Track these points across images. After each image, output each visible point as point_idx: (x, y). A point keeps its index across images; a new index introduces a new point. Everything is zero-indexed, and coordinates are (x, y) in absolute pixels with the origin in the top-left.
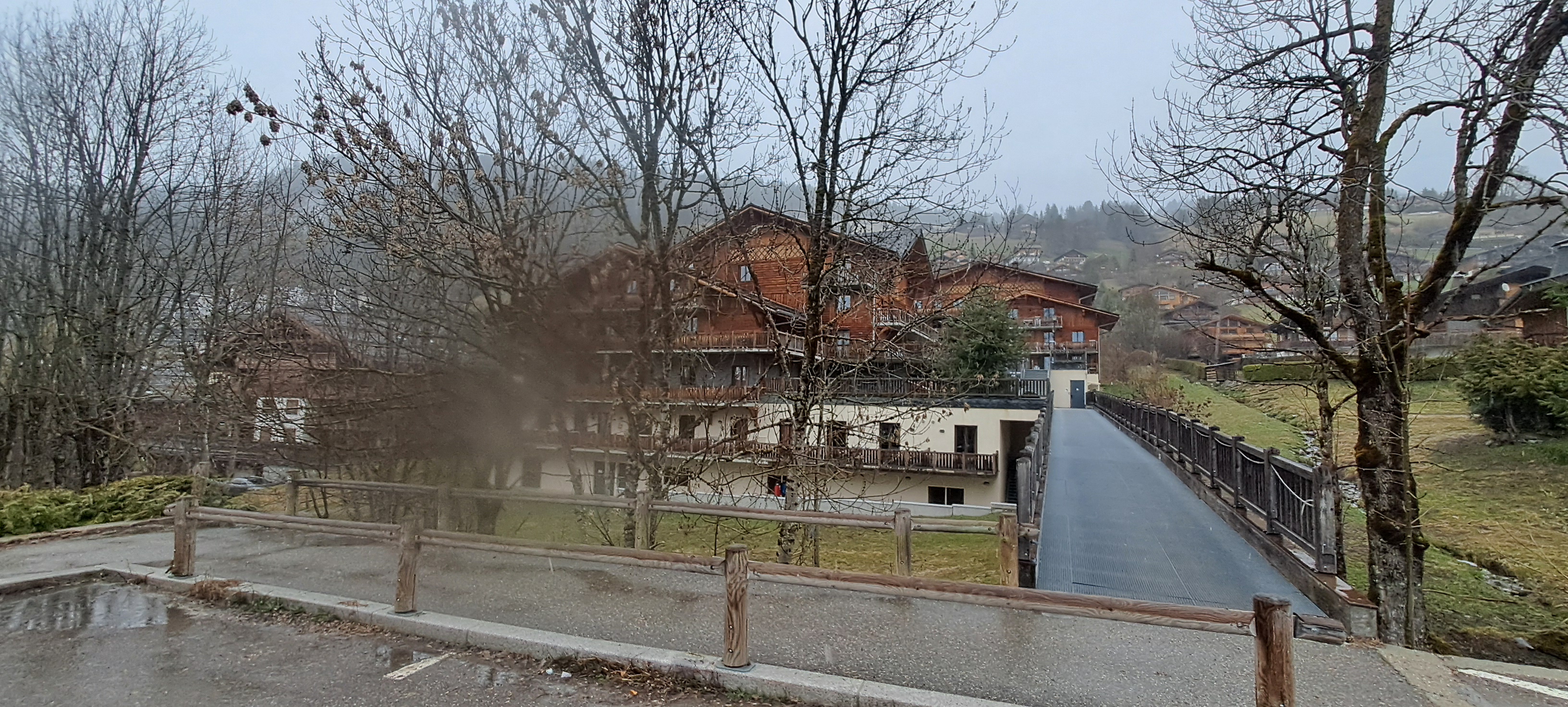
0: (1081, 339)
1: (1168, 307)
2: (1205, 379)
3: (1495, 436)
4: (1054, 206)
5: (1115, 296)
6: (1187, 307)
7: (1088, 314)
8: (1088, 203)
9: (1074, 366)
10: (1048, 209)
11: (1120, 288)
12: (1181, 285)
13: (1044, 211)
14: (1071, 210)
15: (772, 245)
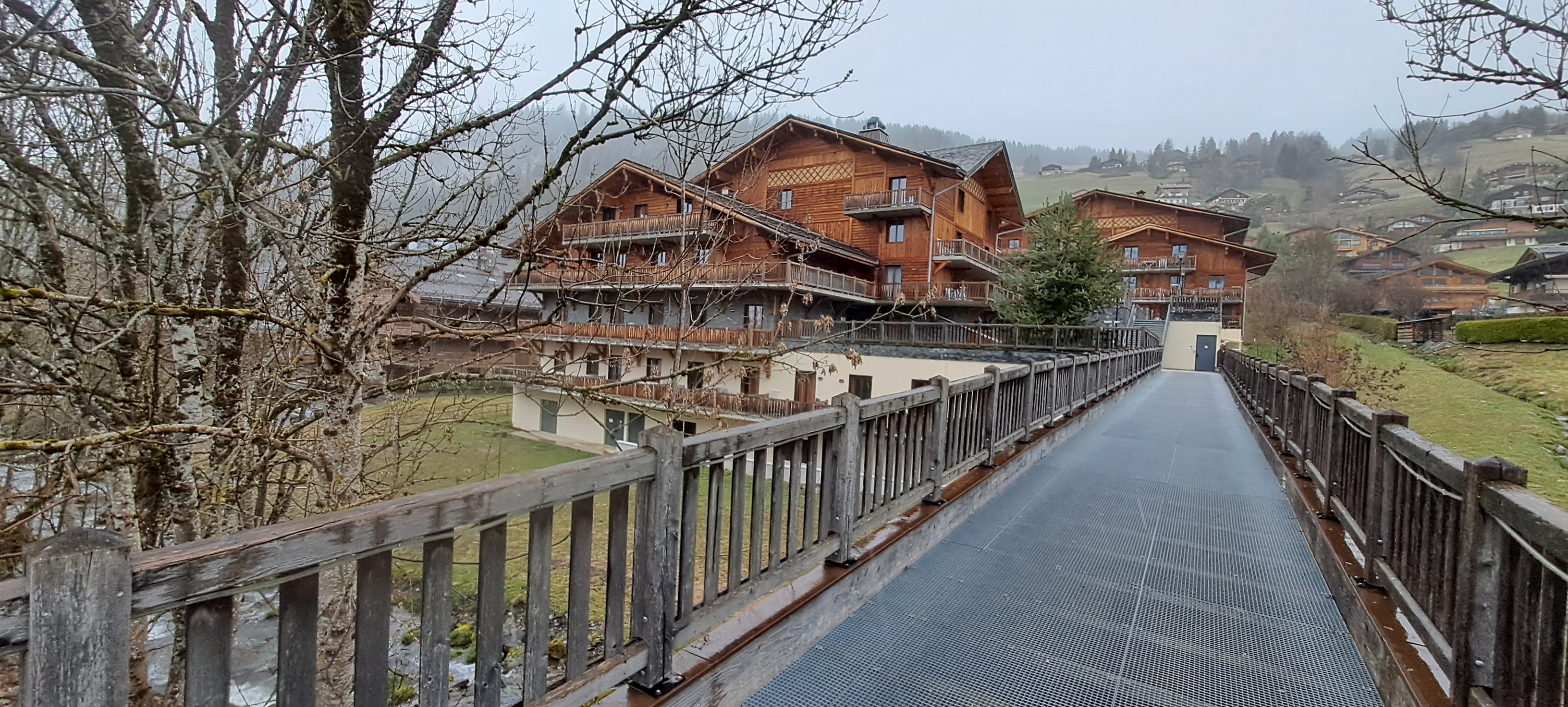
0: (1221, 285)
1: (1349, 255)
5: (1280, 240)
6: (1377, 253)
7: (1234, 253)
9: (1203, 316)
10: (1203, 143)
12: (1369, 227)
13: (1198, 146)
15: (818, 165)
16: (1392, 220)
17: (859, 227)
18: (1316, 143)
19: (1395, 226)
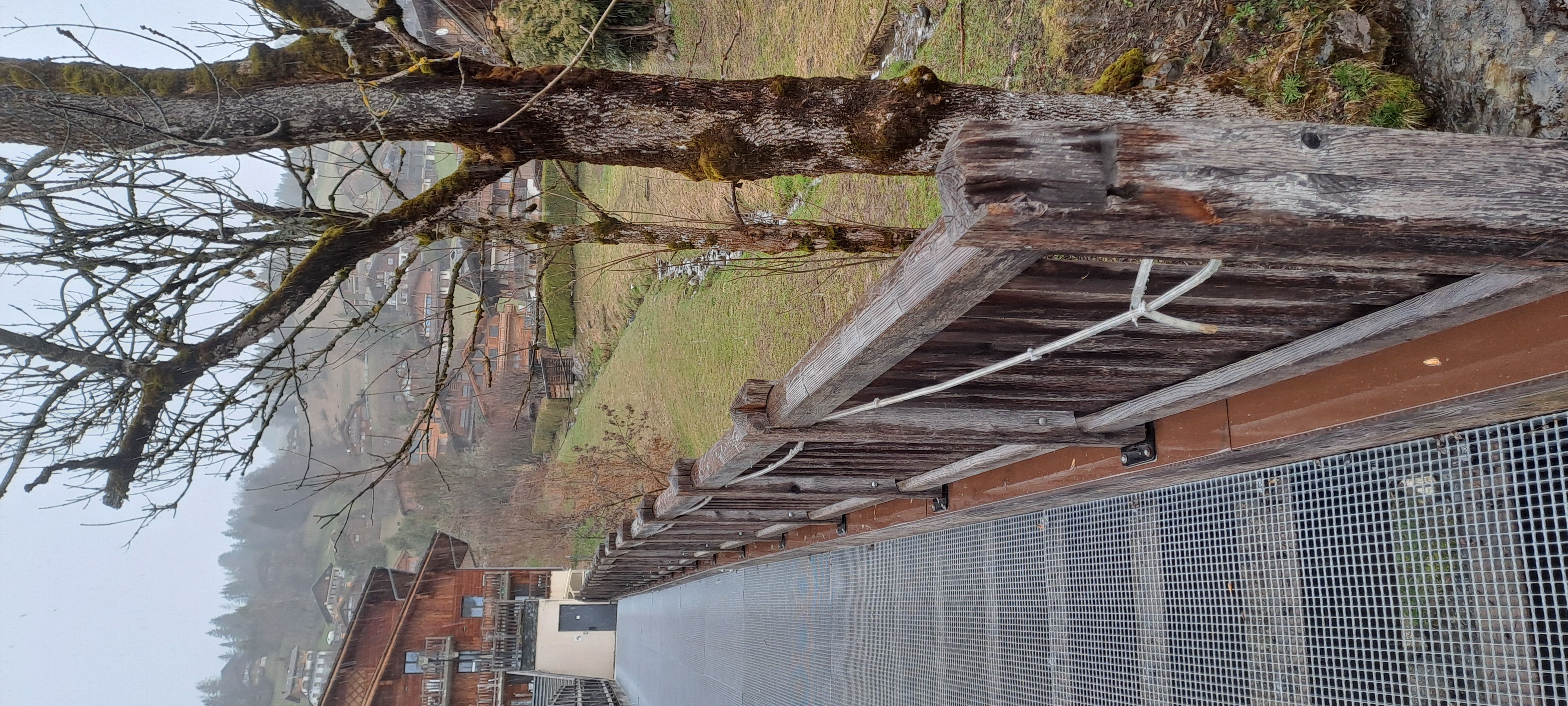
0: (479, 601)
2: (570, 400)
3: (660, 48)
4: (217, 621)
5: (413, 523)
7: (427, 588)
8: (224, 560)
9: (530, 625)
11: (399, 512)
13: (223, 640)
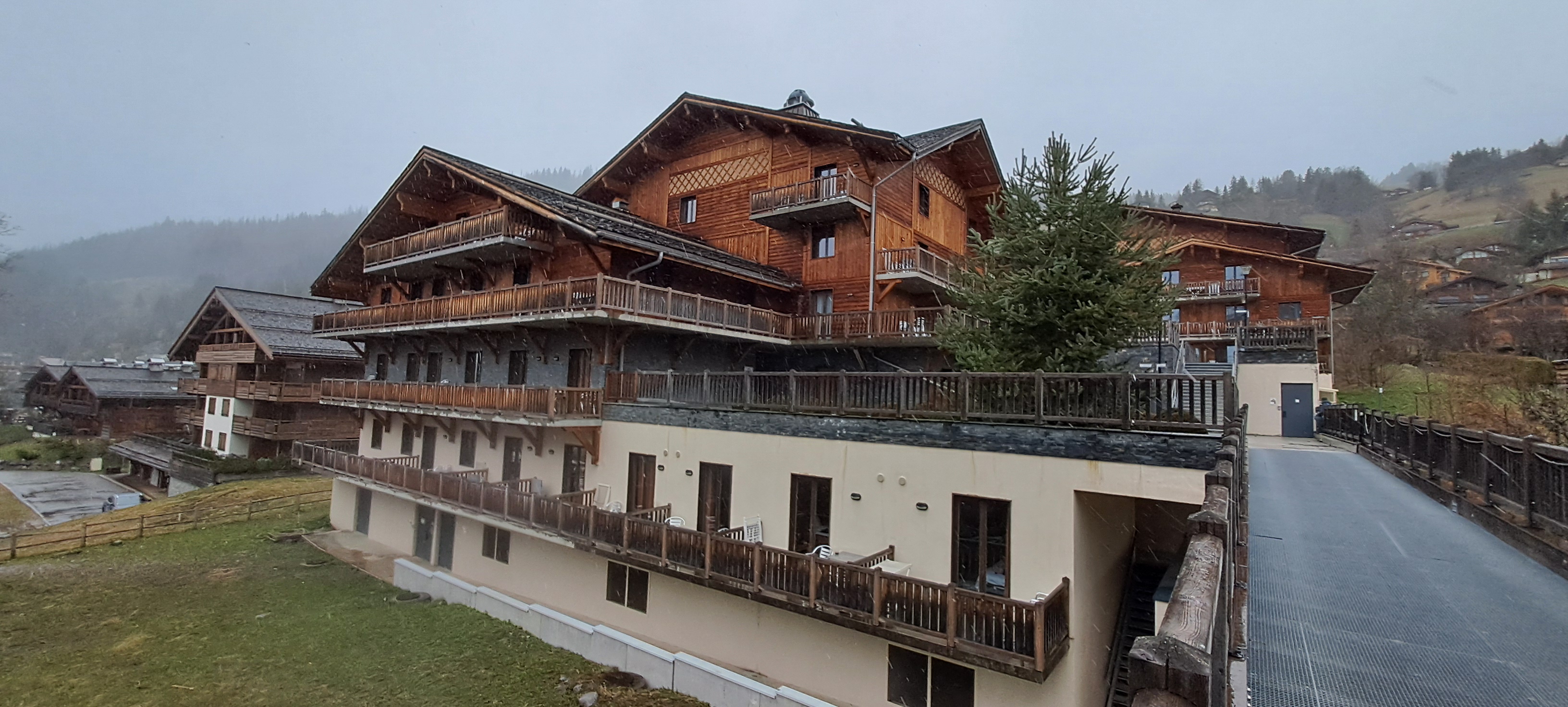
6: (1454, 284)
9: (1288, 357)
10: (1234, 183)
14: (1265, 183)
15: (725, 161)
16: (1459, 250)
17: (778, 240)
18: (1356, 178)
19: (1464, 257)
